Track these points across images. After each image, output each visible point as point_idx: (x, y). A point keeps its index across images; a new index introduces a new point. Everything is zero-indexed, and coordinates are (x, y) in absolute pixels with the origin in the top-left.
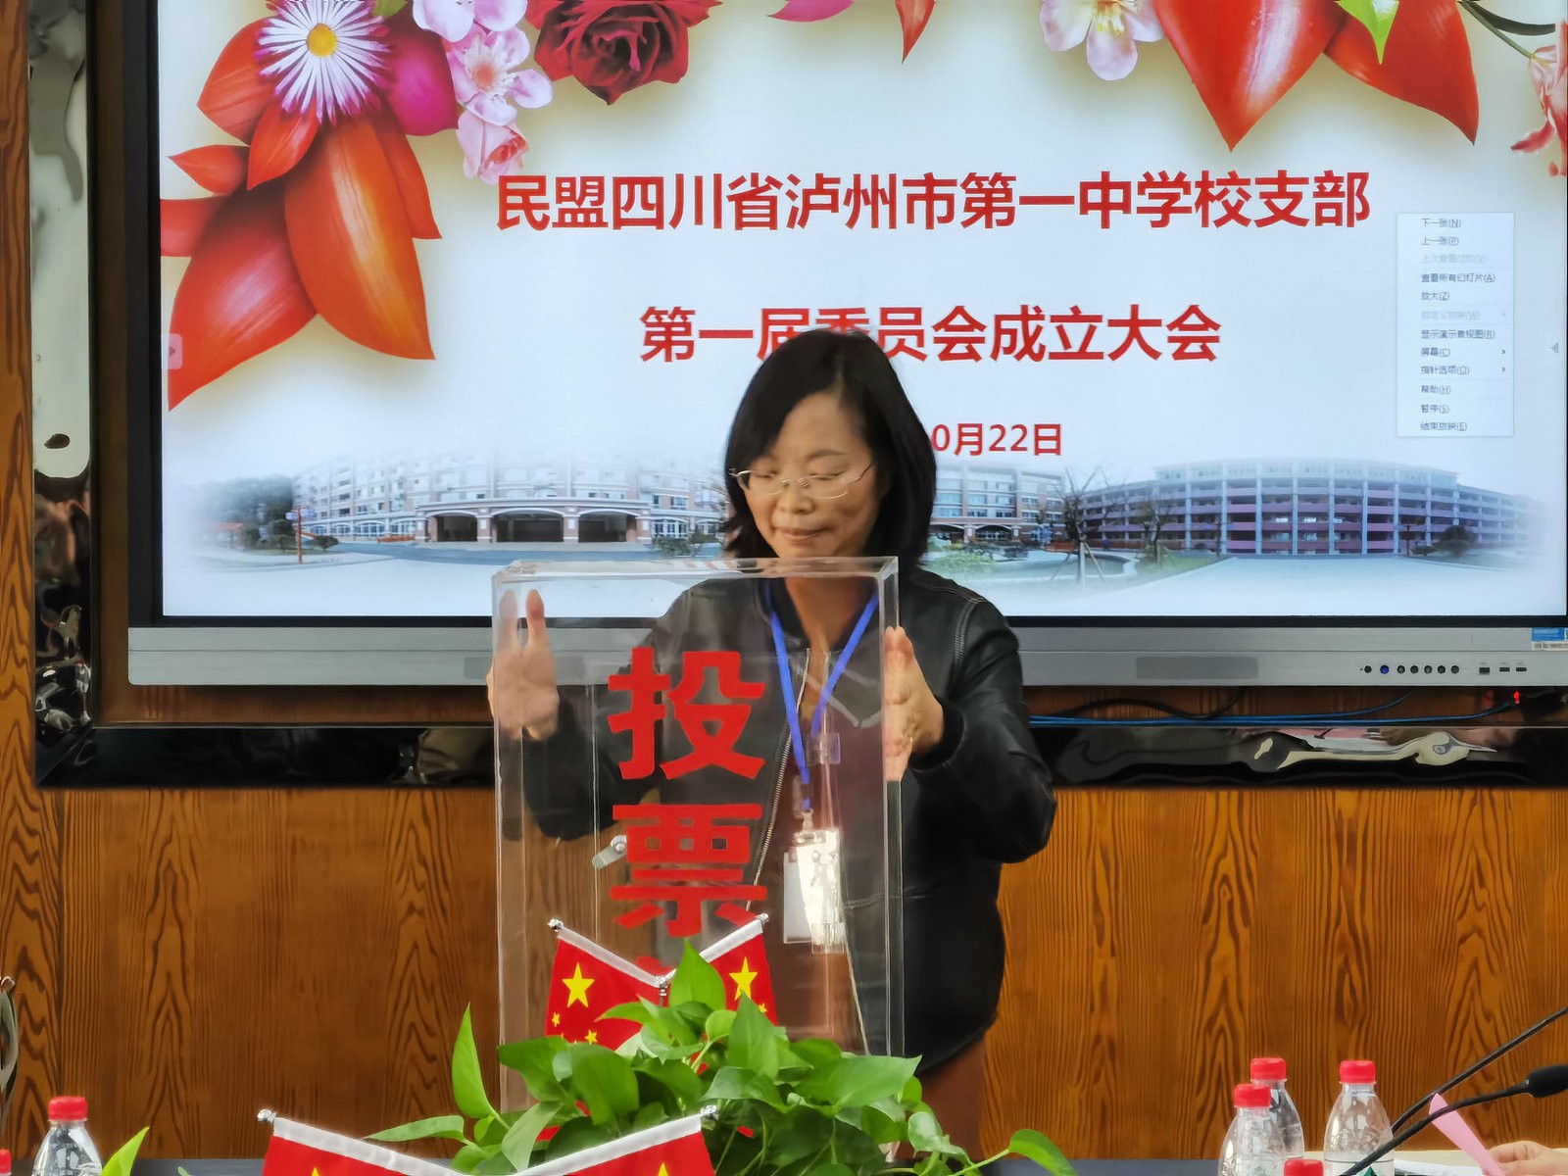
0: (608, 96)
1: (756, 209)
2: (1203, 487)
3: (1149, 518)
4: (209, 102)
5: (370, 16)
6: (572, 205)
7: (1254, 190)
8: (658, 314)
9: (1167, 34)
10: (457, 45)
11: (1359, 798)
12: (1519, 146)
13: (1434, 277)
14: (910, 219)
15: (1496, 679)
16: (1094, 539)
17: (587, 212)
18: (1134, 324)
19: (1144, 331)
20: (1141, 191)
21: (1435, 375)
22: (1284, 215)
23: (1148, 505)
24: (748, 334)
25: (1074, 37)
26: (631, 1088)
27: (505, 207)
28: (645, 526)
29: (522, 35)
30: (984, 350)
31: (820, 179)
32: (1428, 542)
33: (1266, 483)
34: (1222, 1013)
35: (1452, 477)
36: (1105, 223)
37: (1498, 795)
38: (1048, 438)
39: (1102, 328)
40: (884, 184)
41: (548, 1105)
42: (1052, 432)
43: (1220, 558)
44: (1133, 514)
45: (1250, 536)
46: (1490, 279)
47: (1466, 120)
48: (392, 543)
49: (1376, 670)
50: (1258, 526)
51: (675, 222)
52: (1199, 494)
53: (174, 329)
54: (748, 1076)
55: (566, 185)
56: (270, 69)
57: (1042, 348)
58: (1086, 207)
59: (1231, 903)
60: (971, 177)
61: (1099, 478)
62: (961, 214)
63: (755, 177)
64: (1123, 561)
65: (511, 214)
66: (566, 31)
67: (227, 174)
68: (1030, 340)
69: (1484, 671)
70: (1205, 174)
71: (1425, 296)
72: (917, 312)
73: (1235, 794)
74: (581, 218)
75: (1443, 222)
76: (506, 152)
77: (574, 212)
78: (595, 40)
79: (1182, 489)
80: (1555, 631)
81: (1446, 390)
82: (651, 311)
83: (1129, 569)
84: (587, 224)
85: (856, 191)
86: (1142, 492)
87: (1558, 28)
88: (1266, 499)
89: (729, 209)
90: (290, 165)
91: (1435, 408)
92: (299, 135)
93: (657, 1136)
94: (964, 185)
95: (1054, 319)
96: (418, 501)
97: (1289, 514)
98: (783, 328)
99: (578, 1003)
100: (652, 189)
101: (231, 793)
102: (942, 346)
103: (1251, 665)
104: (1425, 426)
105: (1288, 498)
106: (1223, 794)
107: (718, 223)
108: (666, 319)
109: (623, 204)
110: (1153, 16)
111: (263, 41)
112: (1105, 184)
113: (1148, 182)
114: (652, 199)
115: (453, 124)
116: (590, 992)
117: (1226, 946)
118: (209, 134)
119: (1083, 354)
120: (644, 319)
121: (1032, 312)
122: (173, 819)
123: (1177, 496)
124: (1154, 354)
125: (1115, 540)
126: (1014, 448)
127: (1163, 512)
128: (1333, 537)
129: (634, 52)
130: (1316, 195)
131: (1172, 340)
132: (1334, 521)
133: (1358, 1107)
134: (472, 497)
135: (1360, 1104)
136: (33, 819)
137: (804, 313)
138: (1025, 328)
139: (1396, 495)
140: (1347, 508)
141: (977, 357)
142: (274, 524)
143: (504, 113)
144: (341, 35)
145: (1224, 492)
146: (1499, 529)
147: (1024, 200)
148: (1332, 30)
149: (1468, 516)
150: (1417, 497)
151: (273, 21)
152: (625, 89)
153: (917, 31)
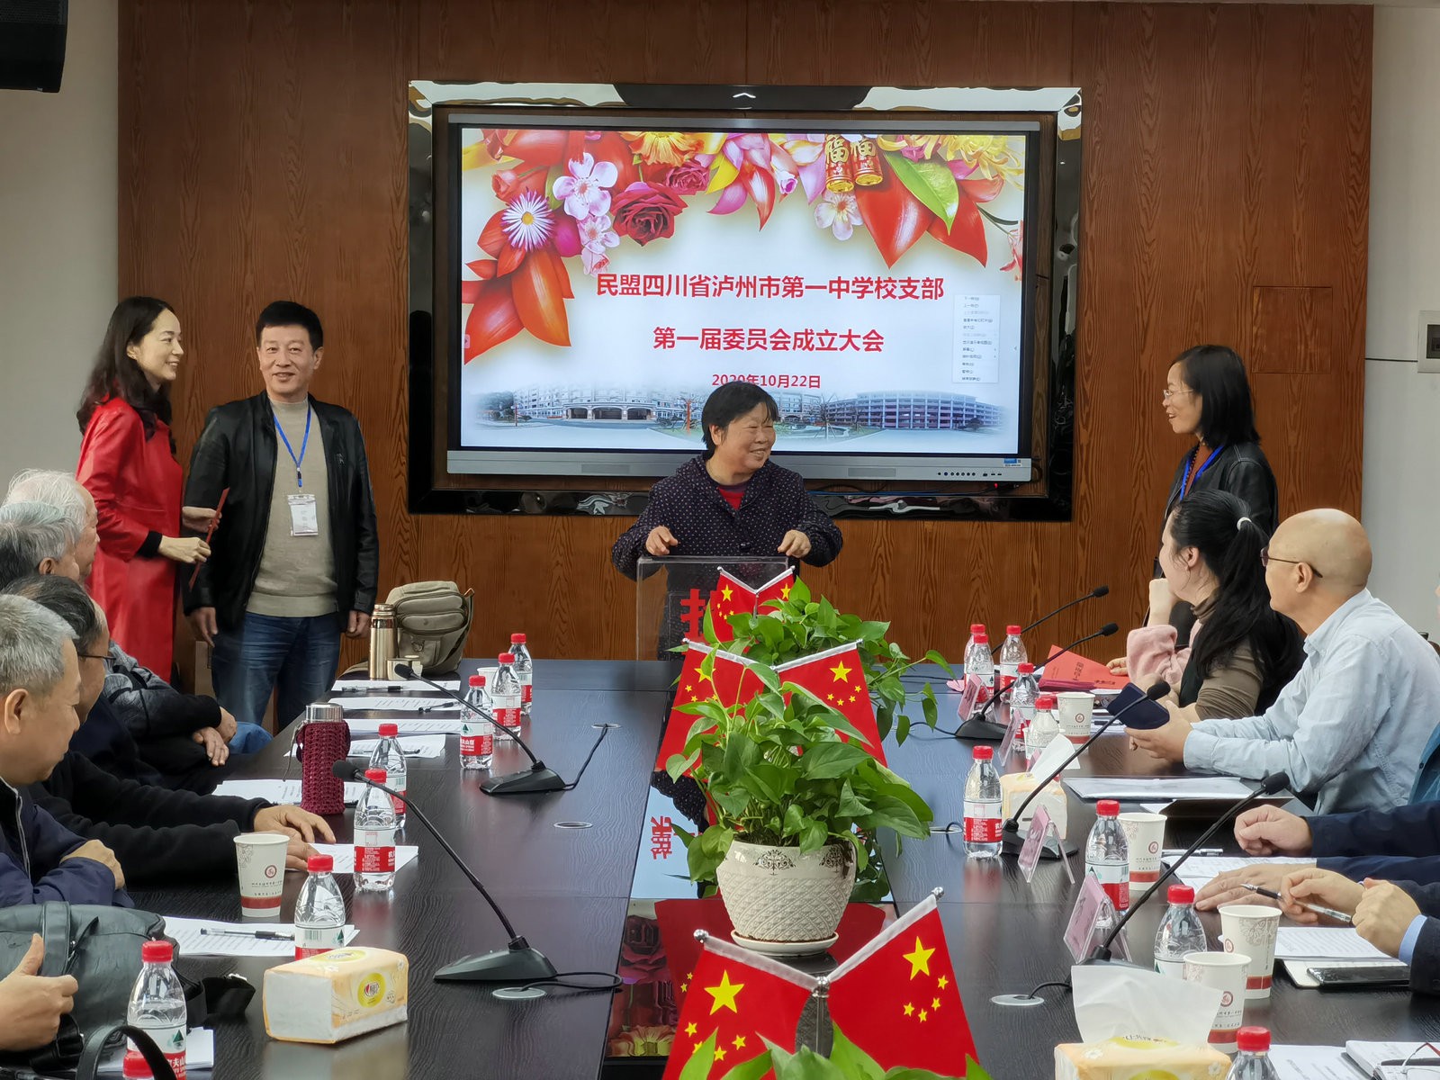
0: (642, 243)
1: (700, 289)
2: (876, 401)
3: (854, 413)
4: (479, 243)
5: (546, 209)
6: (627, 286)
7: (898, 285)
8: (661, 330)
9: (865, 222)
10: (582, 221)
11: (934, 524)
12: (1003, 269)
13: (969, 320)
14: (762, 294)
15: (989, 478)
16: (832, 421)
17: (633, 289)
18: (850, 337)
19: (853, 339)
20: (853, 285)
21: (969, 358)
22: (910, 294)
23: (851, 408)
24: (697, 338)
25: (828, 223)
26: (781, 633)
27: (600, 286)
28: (654, 413)
29: (608, 217)
30: (790, 346)
31: (726, 278)
32: (964, 424)
33: (901, 400)
34: (878, 608)
35: (974, 399)
36: (839, 297)
37: (989, 523)
38: (815, 381)
39: (837, 338)
40: (751, 280)
42: (817, 379)
43: (881, 430)
44: (848, 411)
45: (894, 421)
46: (990, 321)
47: (982, 258)
48: (552, 419)
49: (942, 474)
50: (897, 417)
51: (668, 294)
52: (874, 404)
53: (467, 332)
55: (625, 278)
56: (507, 230)
57: (813, 346)
58: (831, 290)
59: (882, 565)
60: (786, 278)
61: (835, 397)
62: (782, 292)
63: (700, 276)
64: (844, 430)
65: (603, 289)
66: (625, 217)
67: (488, 271)
68: (808, 343)
69: (985, 475)
70: (879, 278)
71: (965, 327)
72: (764, 331)
73: (885, 522)
74: (630, 291)
75: (972, 298)
76: (601, 264)
77: (628, 289)
78: (637, 221)
79: (867, 402)
80: (1013, 459)
81: (972, 364)
82: (658, 329)
83: (846, 433)
84: (633, 293)
85: (740, 283)
86: (851, 403)
87: (1019, 222)
88: (900, 406)
89: (689, 289)
90: (515, 267)
91: (968, 371)
92: (518, 256)
94: (783, 281)
95: (818, 334)
96: (563, 402)
97: (909, 413)
98: (710, 336)
99: (727, 600)
100: (659, 280)
102: (774, 345)
103: (894, 472)
104: (963, 379)
105: (909, 406)
106: (880, 522)
107: (685, 295)
108: (664, 332)
109: (648, 285)
110: (859, 214)
111: (504, 218)
112: (839, 281)
113: (856, 281)
114: (659, 284)
115: (579, 252)
116: (731, 595)
117: (880, 581)
118: (482, 255)
119: (829, 348)
120: (655, 332)
121: (809, 331)
123: (866, 405)
124: (857, 349)
125: (840, 422)
126: (801, 385)
127: (860, 411)
128: (926, 422)
129: (652, 225)
130: (922, 287)
131: (864, 343)
132: (927, 415)
133: (1014, 643)
134: (585, 401)
136: (407, 526)
137: (719, 330)
138: (807, 338)
139: (952, 406)
140: (932, 410)
141: (787, 349)
142: (505, 410)
143: (601, 249)
144: (536, 216)
145: (884, 404)
146: (992, 420)
147: (807, 287)
148: (930, 221)
149: (980, 414)
150: (960, 407)
151: (509, 210)
152: (650, 240)
153: (766, 219)
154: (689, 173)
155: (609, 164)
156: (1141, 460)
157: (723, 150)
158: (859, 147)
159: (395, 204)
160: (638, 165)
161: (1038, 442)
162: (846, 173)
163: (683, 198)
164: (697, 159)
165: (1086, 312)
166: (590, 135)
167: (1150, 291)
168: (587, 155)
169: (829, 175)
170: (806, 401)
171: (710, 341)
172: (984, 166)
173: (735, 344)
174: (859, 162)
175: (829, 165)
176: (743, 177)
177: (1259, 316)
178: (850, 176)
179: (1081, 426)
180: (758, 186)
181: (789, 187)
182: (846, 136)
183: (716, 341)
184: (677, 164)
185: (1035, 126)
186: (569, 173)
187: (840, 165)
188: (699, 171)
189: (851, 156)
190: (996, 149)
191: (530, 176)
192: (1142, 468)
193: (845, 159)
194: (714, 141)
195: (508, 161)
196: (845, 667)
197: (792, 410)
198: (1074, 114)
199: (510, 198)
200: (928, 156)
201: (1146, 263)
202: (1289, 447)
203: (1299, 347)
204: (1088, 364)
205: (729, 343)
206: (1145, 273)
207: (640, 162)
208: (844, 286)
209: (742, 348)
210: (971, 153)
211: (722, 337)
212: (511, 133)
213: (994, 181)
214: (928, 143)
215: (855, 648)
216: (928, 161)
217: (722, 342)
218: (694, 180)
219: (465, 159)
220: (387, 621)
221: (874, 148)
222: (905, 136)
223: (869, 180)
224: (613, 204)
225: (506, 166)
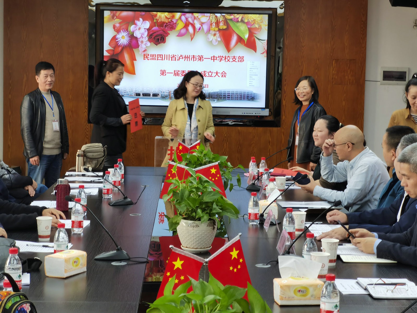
0: (156, 44)
1: (174, 59)
2: (224, 92)
4: (110, 44)
5: (129, 35)
6: (152, 57)
7: (230, 58)
9: (221, 39)
10: (139, 38)
11: (241, 128)
12: (261, 54)
13: (251, 68)
14: (191, 60)
15: (257, 115)
16: (212, 97)
19: (218, 74)
20: (218, 58)
22: (234, 61)
23: (218, 94)
24: (173, 73)
25: (211, 40)
26: (196, 159)
27: (144, 57)
28: (160, 95)
29: (147, 37)
31: (181, 55)
32: (250, 99)
33: (231, 92)
34: (224, 152)
35: (253, 91)
36: (214, 61)
37: (256, 128)
38: (207, 86)
39: (213, 73)
40: (188, 56)
41: (185, 161)
43: (226, 100)
44: (216, 95)
45: (229, 98)
46: (257, 69)
47: (255, 51)
48: (130, 96)
49: (243, 113)
50: (230, 97)
51: (164, 60)
52: (224, 93)
55: (151, 55)
56: (117, 40)
58: (212, 59)
59: (226, 139)
61: (212, 91)
62: (197, 60)
63: (173, 55)
64: (215, 100)
66: (152, 37)
67: (112, 52)
68: (205, 75)
69: (256, 114)
70: (225, 56)
71: (250, 71)
73: (227, 127)
74: (153, 59)
75: (252, 62)
76: (144, 51)
78: (155, 38)
79: (222, 92)
80: (264, 109)
81: (252, 81)
83: (216, 101)
85: (185, 57)
86: (217, 92)
87: (266, 40)
88: (231, 93)
89: (170, 58)
90: (119, 52)
91: (251, 83)
92: (120, 48)
93: (213, 164)
94: (198, 56)
95: (208, 72)
96: (134, 91)
97: (234, 95)
98: (177, 72)
99: (180, 149)
100: (161, 56)
103: (229, 113)
104: (250, 86)
105: (234, 93)
106: (225, 127)
107: (169, 60)
108: (163, 71)
109: (158, 57)
110: (220, 37)
111: (116, 37)
112: (214, 57)
114: (161, 57)
115: (138, 47)
116: (182, 148)
117: (225, 144)
118: (110, 48)
119: (211, 76)
120: (160, 71)
121: (205, 71)
123: (221, 93)
124: (219, 77)
125: (214, 98)
127: (220, 95)
128: (239, 98)
129: (160, 40)
130: (238, 59)
131: (221, 75)
132: (239, 96)
133: (263, 163)
134: (140, 91)
136: (88, 127)
137: (179, 71)
138: (204, 73)
139: (246, 93)
140: (241, 95)
143: (145, 46)
144: (125, 37)
145: (227, 93)
146: (258, 98)
147: (205, 58)
148: (240, 40)
149: (254, 96)
150: (249, 94)
151: (118, 35)
152: (158, 44)
153: (193, 38)
154: (170, 24)
155: (147, 22)
157: (180, 18)
158: (220, 18)
159: (84, 33)
160: (155, 22)
161: (271, 104)
163: (169, 32)
164: (173, 20)
165: (285, 66)
166: (142, 13)
167: (303, 61)
168: (141, 19)
169: (211, 26)
171: (176, 74)
172: (256, 24)
174: (220, 22)
175: (211, 23)
176: (186, 26)
177: (335, 68)
178: (217, 26)
179: (283, 99)
180: (190, 29)
181: (199, 29)
182: (216, 14)
183: (178, 74)
184: (167, 22)
185: (270, 12)
186: (135, 24)
187: (214, 23)
188: (173, 24)
189: (217, 20)
190: (259, 19)
191: (124, 25)
193: (216, 21)
194: (178, 15)
195: (118, 21)
196: (215, 169)
198: (282, 9)
199: (118, 31)
200: (240, 20)
201: (302, 52)
202: (343, 106)
203: (346, 77)
204: (286, 81)
205: (182, 74)
206: (302, 55)
207: (156, 21)
210: (252, 20)
211: (180, 73)
212: (118, 13)
213: (259, 28)
214: (240, 17)
215: (218, 164)
216: (240, 22)
217: (180, 74)
218: (172, 26)
219: (105, 20)
220: (81, 155)
221: (224, 18)
222: (233, 14)
223: (223, 27)
224: (148, 33)
225: (117, 22)
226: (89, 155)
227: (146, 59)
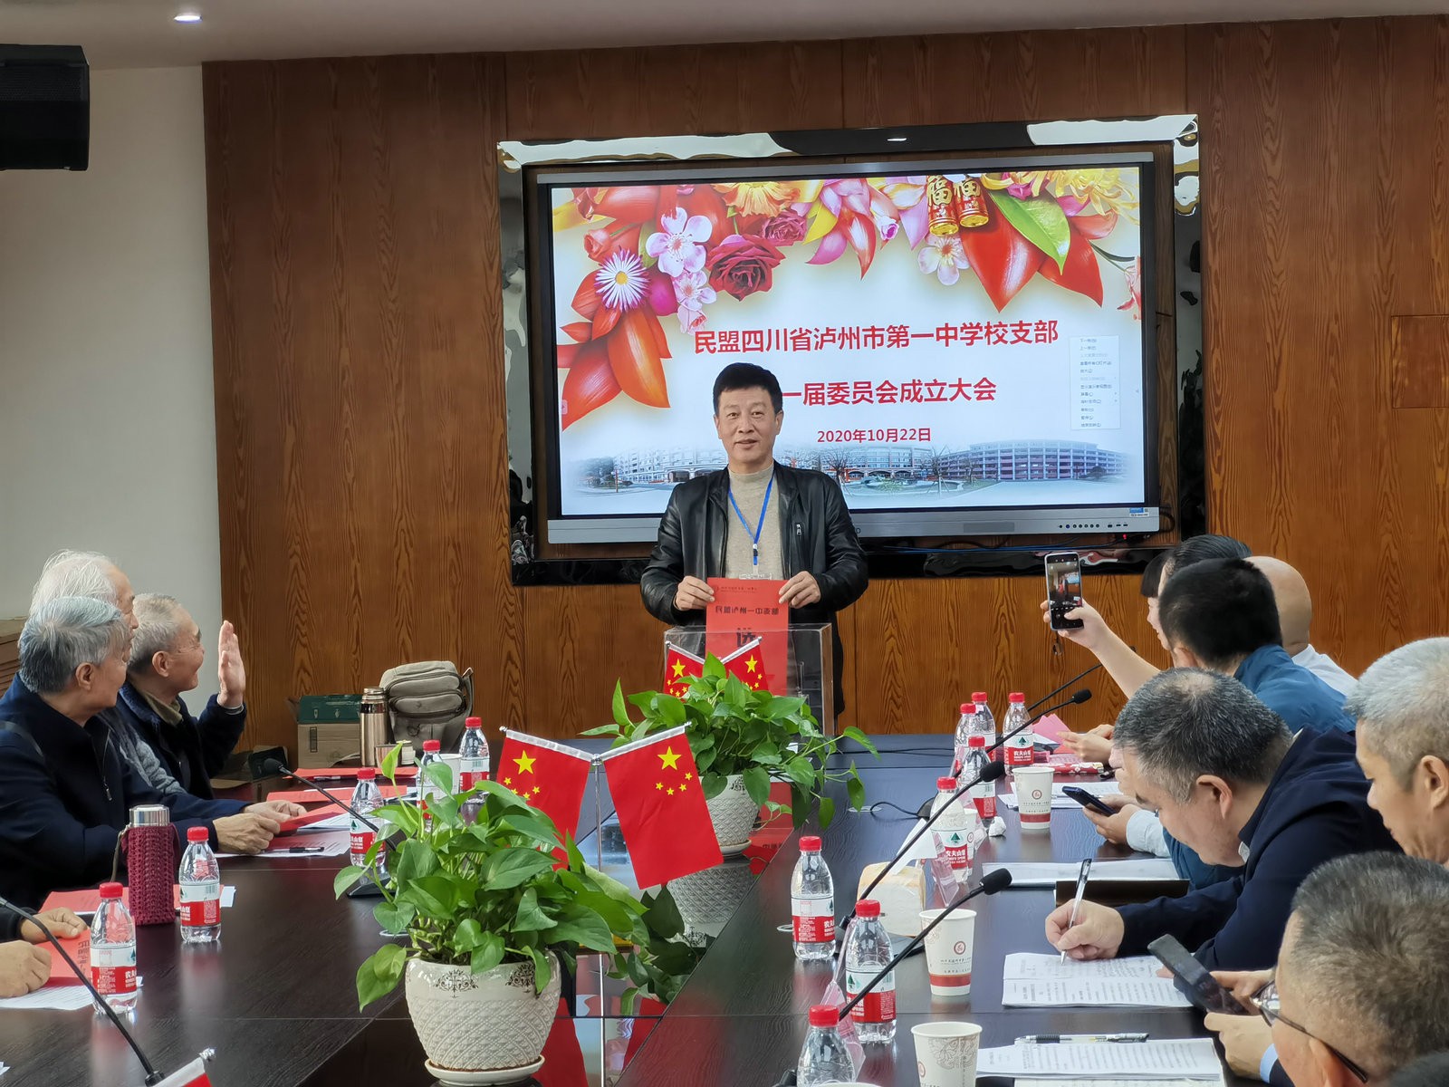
0: (739, 298)
1: (801, 342)
2: (990, 453)
3: (968, 466)
4: (573, 305)
5: (640, 268)
6: (727, 343)
7: (1009, 329)
9: (971, 266)
10: (677, 278)
12: (1120, 308)
13: (1086, 363)
14: (866, 345)
15: (1115, 530)
16: (945, 475)
17: (732, 346)
18: (960, 386)
19: (964, 388)
20: (962, 331)
21: (1087, 404)
22: (1022, 339)
23: (967, 461)
24: (800, 394)
25: (933, 268)
26: (682, 713)
27: (698, 344)
29: (704, 273)
30: (897, 398)
31: (828, 329)
32: (1085, 473)
33: (1016, 451)
35: (1095, 446)
36: (947, 345)
37: (1118, 577)
38: (925, 434)
39: (946, 387)
40: (854, 331)
42: (927, 432)
43: (998, 482)
44: (961, 464)
45: (1011, 472)
46: (1109, 363)
47: (1097, 295)
48: (655, 483)
49: (1064, 527)
50: (1013, 468)
51: (768, 349)
52: (988, 455)
53: (564, 398)
54: (732, 706)
55: (723, 335)
56: (600, 290)
57: (922, 397)
58: (939, 338)
59: (1006, 624)
60: (891, 327)
61: (947, 450)
62: (886, 342)
63: (801, 329)
64: (957, 484)
65: (700, 347)
66: (721, 271)
67: (583, 334)
68: (916, 394)
69: (1110, 526)
70: (989, 323)
71: (1082, 371)
72: (869, 383)
73: (1006, 579)
74: (730, 348)
75: (1089, 340)
76: (698, 321)
77: (727, 346)
78: (733, 275)
79: (981, 454)
80: (1138, 509)
81: (1092, 410)
83: (960, 487)
84: (732, 350)
85: (843, 334)
86: (965, 456)
87: (1136, 259)
88: (1017, 457)
89: (790, 343)
90: (610, 329)
91: (1087, 417)
92: (613, 317)
93: (667, 735)
94: (888, 330)
95: (926, 385)
96: (664, 466)
97: (1026, 463)
98: (814, 392)
100: (758, 335)
101: (591, 586)
102: (880, 397)
104: (1083, 425)
105: (1026, 456)
106: (1002, 579)
107: (786, 349)
109: (747, 341)
110: (964, 257)
111: (597, 279)
112: (947, 328)
113: (965, 327)
114: (758, 340)
115: (676, 311)
117: (1004, 642)
118: (577, 318)
119: (938, 399)
121: (917, 382)
122: (568, 598)
123: (980, 456)
124: (969, 398)
125: (953, 475)
126: (911, 438)
127: (974, 463)
128: (1045, 472)
129: (750, 279)
130: (1035, 330)
131: (976, 392)
132: (1045, 465)
134: (688, 464)
135: (1018, 711)
137: (823, 385)
138: (914, 388)
139: (1072, 454)
140: (1051, 460)
141: (895, 401)
142: (606, 476)
143: (696, 306)
144: (630, 275)
145: (999, 455)
146: (1115, 467)
147: (913, 336)
148: (1040, 261)
149: (1102, 462)
150: (1080, 454)
151: (602, 271)
152: (747, 295)
153: (868, 267)
154: (785, 223)
155: (703, 218)
156: (1279, 504)
157: (820, 197)
158: (963, 188)
159: (488, 269)
160: (732, 217)
161: (1168, 489)
162: (950, 216)
163: (781, 249)
164: (793, 208)
165: (1214, 349)
166: (683, 189)
167: (1281, 326)
168: (681, 211)
169: (932, 218)
170: (916, 455)
171: (814, 396)
172: (1096, 201)
173: (840, 398)
174: (963, 203)
175: (932, 207)
176: (842, 225)
177: (1399, 348)
178: (953, 217)
179: (1213, 469)
180: (858, 233)
181: (890, 233)
182: (949, 177)
183: (820, 396)
184: (773, 215)
185: (1148, 157)
186: (662, 229)
187: (943, 207)
188: (796, 220)
189: (954, 197)
190: (1108, 183)
191: (623, 234)
192: (1280, 513)
193: (948, 201)
194: (810, 188)
195: (600, 220)
196: (674, 752)
197: (902, 466)
198: (1191, 143)
199: (603, 257)
200: (1036, 194)
201: (1275, 295)
202: (1437, 487)
203: (1443, 379)
204: (1218, 405)
205: (833, 397)
206: (1274, 308)
207: (735, 214)
208: (951, 333)
209: (847, 403)
210: (1082, 188)
211: (826, 391)
212: (602, 191)
213: (1107, 216)
214: (1036, 180)
215: (684, 731)
216: (1036, 198)
217: (826, 396)
218: (791, 230)
219: (556, 220)
220: (376, 705)
221: (978, 188)
222: (1011, 173)
223: (974, 222)
224: (708, 259)
225: (597, 225)
226: (406, 702)
227: (702, 350)
